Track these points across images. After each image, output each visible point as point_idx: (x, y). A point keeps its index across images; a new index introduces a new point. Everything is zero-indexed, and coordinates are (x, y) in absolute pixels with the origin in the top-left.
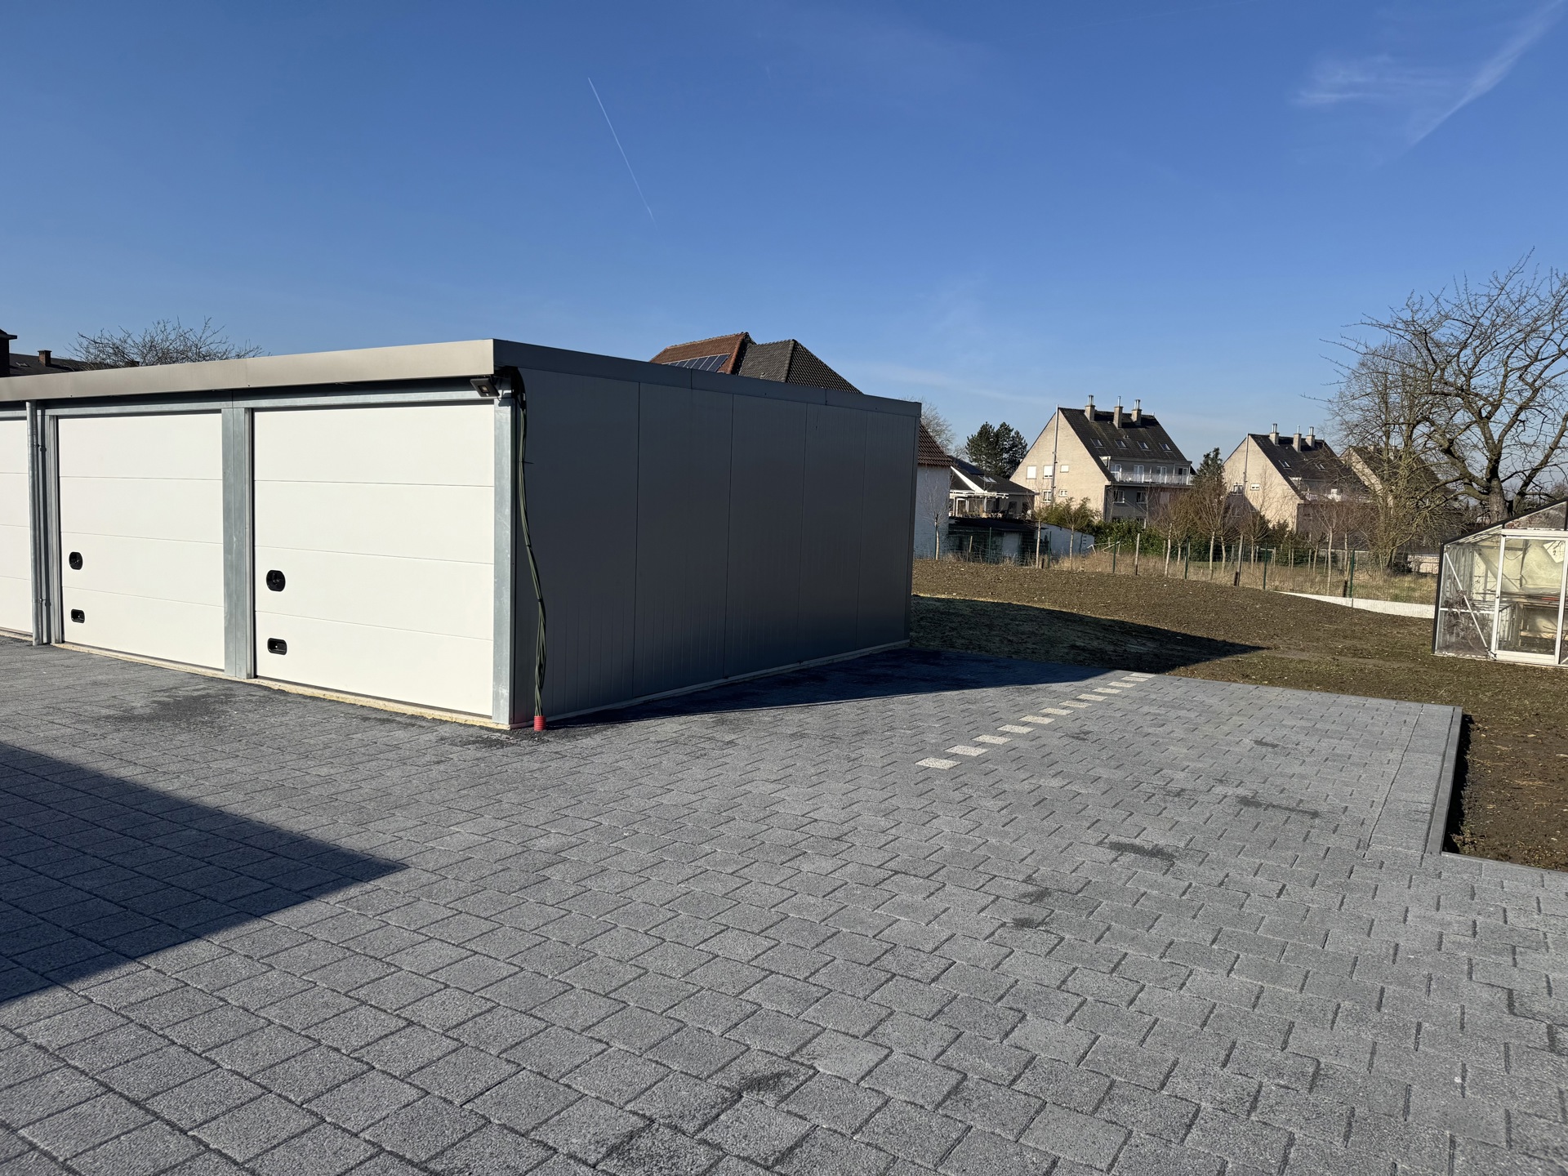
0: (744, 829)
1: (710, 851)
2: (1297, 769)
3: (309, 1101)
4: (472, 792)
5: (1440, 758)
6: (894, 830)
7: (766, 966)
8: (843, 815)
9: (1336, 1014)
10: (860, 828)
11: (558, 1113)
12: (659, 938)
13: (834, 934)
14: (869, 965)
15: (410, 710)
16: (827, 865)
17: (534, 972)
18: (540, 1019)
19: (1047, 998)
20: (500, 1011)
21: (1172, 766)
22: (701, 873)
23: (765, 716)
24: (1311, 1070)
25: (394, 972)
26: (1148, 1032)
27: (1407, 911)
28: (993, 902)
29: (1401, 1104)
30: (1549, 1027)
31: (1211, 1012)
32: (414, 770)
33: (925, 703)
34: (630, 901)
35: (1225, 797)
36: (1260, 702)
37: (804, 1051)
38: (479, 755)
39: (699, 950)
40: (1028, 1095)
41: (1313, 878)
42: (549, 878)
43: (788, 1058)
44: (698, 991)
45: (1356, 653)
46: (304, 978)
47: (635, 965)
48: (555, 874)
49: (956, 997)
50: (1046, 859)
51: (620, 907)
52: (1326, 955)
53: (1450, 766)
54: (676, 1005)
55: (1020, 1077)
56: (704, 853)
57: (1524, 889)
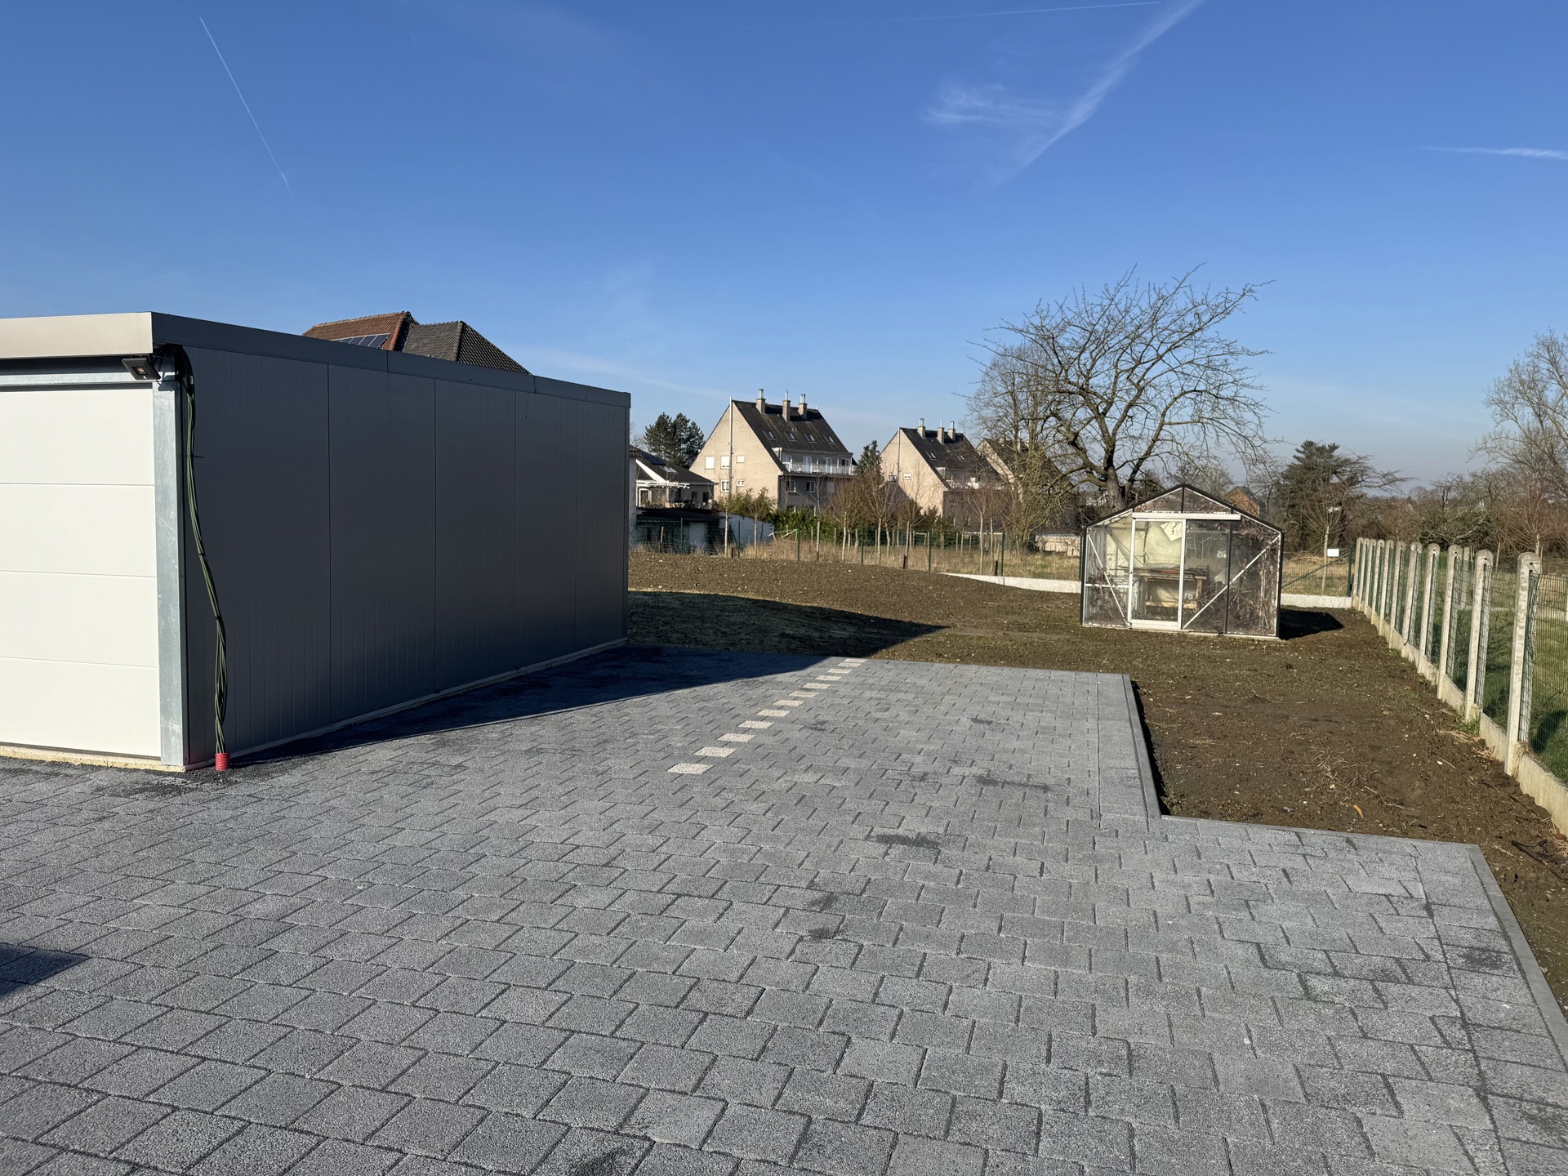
0: (499, 867)
2: (1016, 744)
4: (153, 853)
5: (1128, 724)
6: (664, 849)
7: (564, 1025)
8: (606, 837)
9: (1127, 990)
10: (628, 850)
12: (431, 1009)
13: (630, 977)
14: (676, 1007)
15: (49, 756)
16: (602, 897)
17: (286, 1073)
18: (307, 1133)
19: (866, 1015)
20: (252, 1131)
21: (910, 751)
22: (461, 925)
23: (492, 732)
24: (1124, 1052)
25: (98, 1101)
26: (971, 1037)
27: (1152, 877)
28: (784, 915)
29: (1210, 1074)
30: (1299, 976)
31: (1020, 1006)
32: (69, 831)
33: (660, 704)
34: (385, 968)
35: (964, 777)
36: (963, 680)
37: (633, 1121)
38: (151, 806)
39: (481, 1017)
40: (878, 1129)
41: (1064, 852)
42: (277, 952)
43: (617, 1132)
45: (1022, 628)
47: (409, 1047)
48: (283, 946)
49: (775, 1029)
50: (823, 860)
51: (374, 977)
52: (1101, 931)
53: (1138, 731)
54: (471, 1089)
55: (864, 1109)
56: (459, 901)
57: (1236, 843)
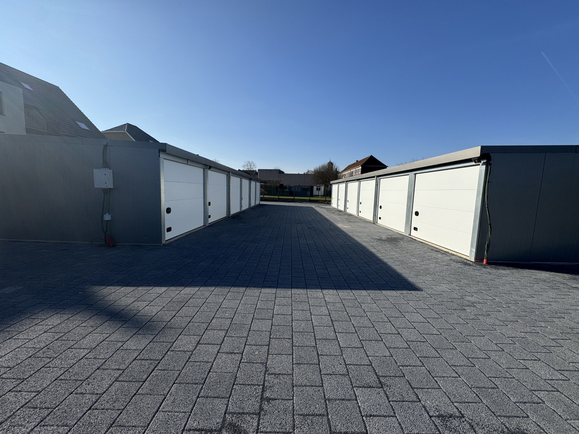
0: (568, 324)
1: (544, 326)
3: (363, 340)
7: (556, 386)
11: (428, 389)
12: (501, 348)
15: (445, 250)
17: (445, 337)
18: (438, 353)
20: (427, 344)
22: (535, 333)
25: (403, 317)
32: (438, 266)
34: (494, 330)
38: (460, 266)
39: (519, 362)
42: (466, 310)
44: (511, 378)
46: (381, 309)
48: (468, 310)
